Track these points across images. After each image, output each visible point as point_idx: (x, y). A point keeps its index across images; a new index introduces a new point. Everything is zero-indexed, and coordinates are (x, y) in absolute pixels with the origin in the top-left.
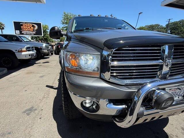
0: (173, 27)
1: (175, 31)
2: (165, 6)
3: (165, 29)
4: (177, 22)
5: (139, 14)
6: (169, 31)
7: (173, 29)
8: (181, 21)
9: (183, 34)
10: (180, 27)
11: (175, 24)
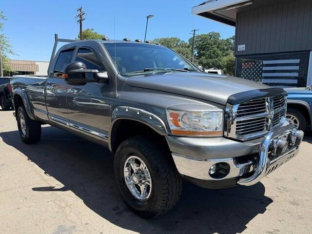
0: (200, 44)
1: (204, 52)
2: (198, 14)
3: (188, 47)
4: (205, 35)
5: (148, 17)
6: (196, 52)
7: (201, 48)
8: (211, 34)
9: (217, 58)
10: (212, 45)
11: (203, 38)
